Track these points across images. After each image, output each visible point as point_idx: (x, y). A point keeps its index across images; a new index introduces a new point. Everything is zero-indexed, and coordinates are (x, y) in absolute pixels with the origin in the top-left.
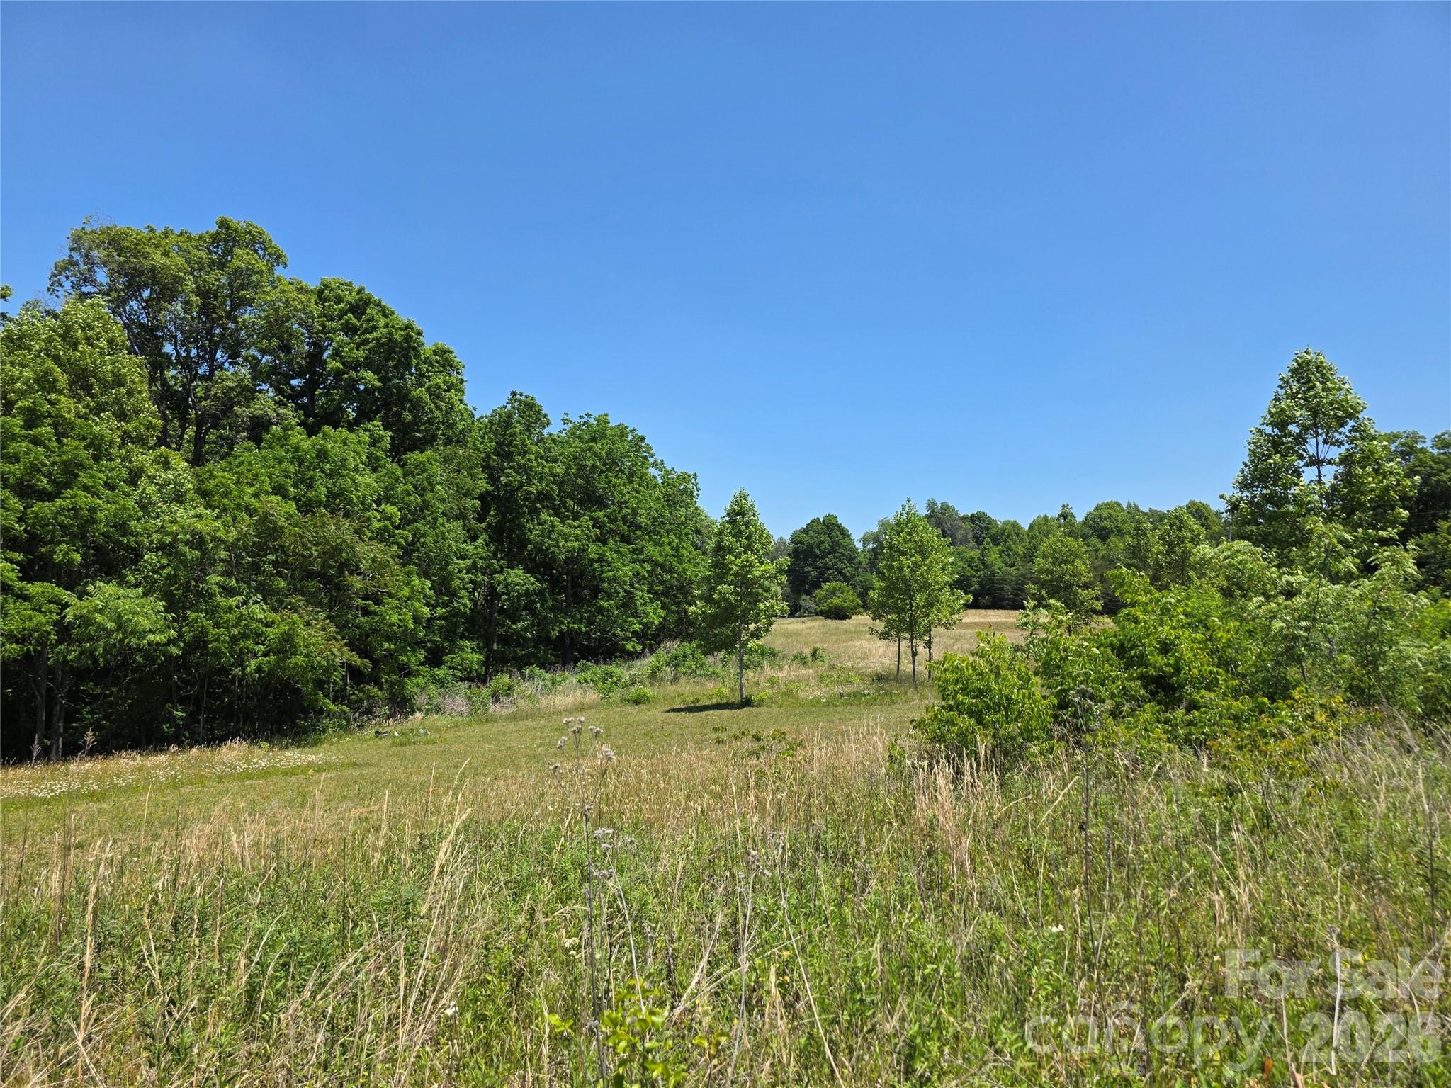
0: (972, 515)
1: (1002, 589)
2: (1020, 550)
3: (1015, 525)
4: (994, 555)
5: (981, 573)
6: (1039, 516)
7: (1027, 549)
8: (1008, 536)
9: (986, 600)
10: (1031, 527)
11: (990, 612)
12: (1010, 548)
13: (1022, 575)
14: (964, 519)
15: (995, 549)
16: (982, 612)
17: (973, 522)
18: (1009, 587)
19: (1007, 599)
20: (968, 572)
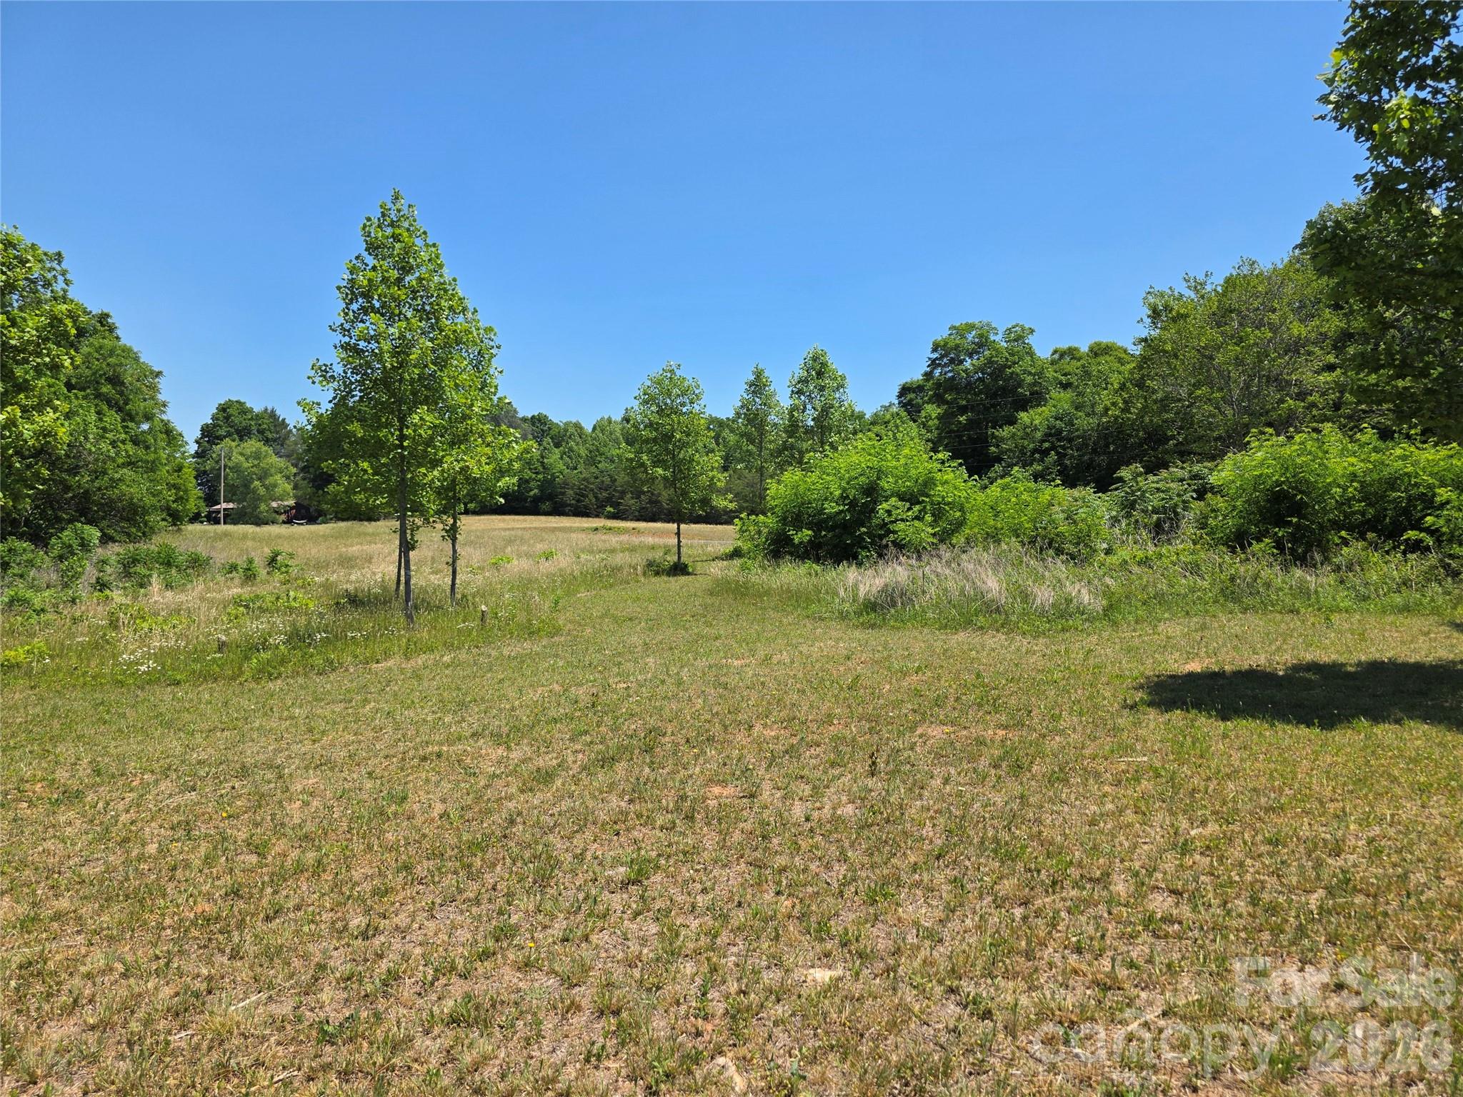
0: (533, 417)
1: (563, 494)
2: (583, 452)
3: (578, 426)
4: (554, 457)
5: (540, 476)
6: (602, 419)
7: (591, 452)
8: (570, 437)
9: (546, 506)
10: (594, 428)
11: (551, 518)
12: (571, 450)
13: (584, 479)
14: (524, 420)
15: (557, 451)
16: (543, 518)
17: (533, 424)
18: (571, 492)
19: (570, 505)
20: (528, 474)
